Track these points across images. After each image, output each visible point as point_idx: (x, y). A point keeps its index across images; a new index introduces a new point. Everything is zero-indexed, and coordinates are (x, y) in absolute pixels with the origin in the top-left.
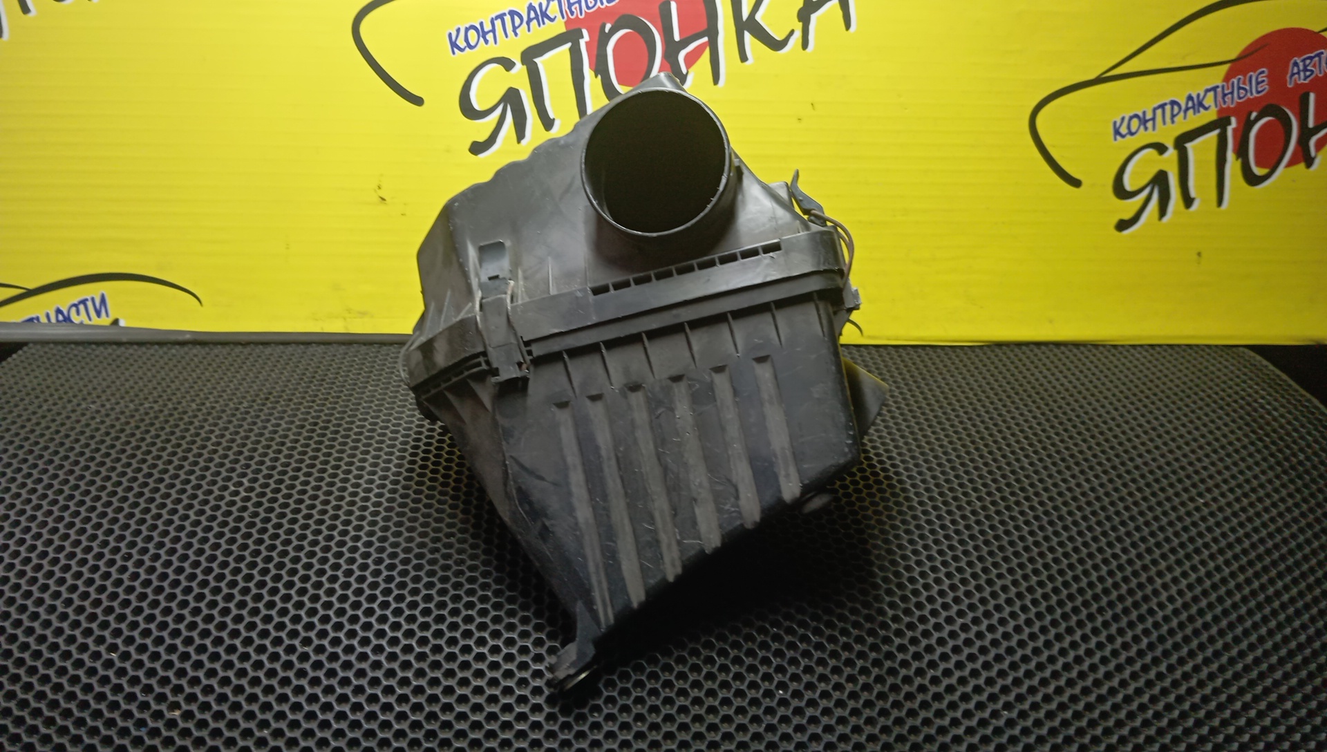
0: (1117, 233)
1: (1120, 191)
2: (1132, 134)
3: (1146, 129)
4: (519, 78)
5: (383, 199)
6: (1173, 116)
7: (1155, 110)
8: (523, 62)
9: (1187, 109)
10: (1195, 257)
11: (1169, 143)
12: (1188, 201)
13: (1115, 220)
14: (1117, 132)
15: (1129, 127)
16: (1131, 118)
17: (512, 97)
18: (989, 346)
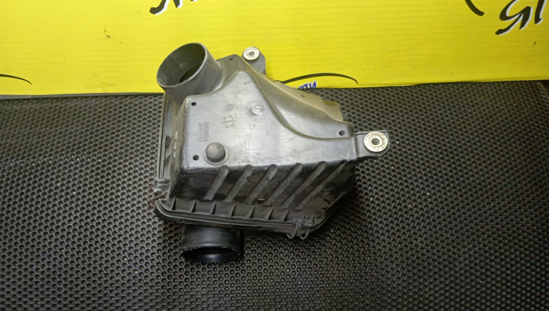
0: (497, 35)
1: (503, 16)
5: (109, 36)
10: (533, 44)
12: (537, 19)
13: (496, 30)
18: (419, 85)
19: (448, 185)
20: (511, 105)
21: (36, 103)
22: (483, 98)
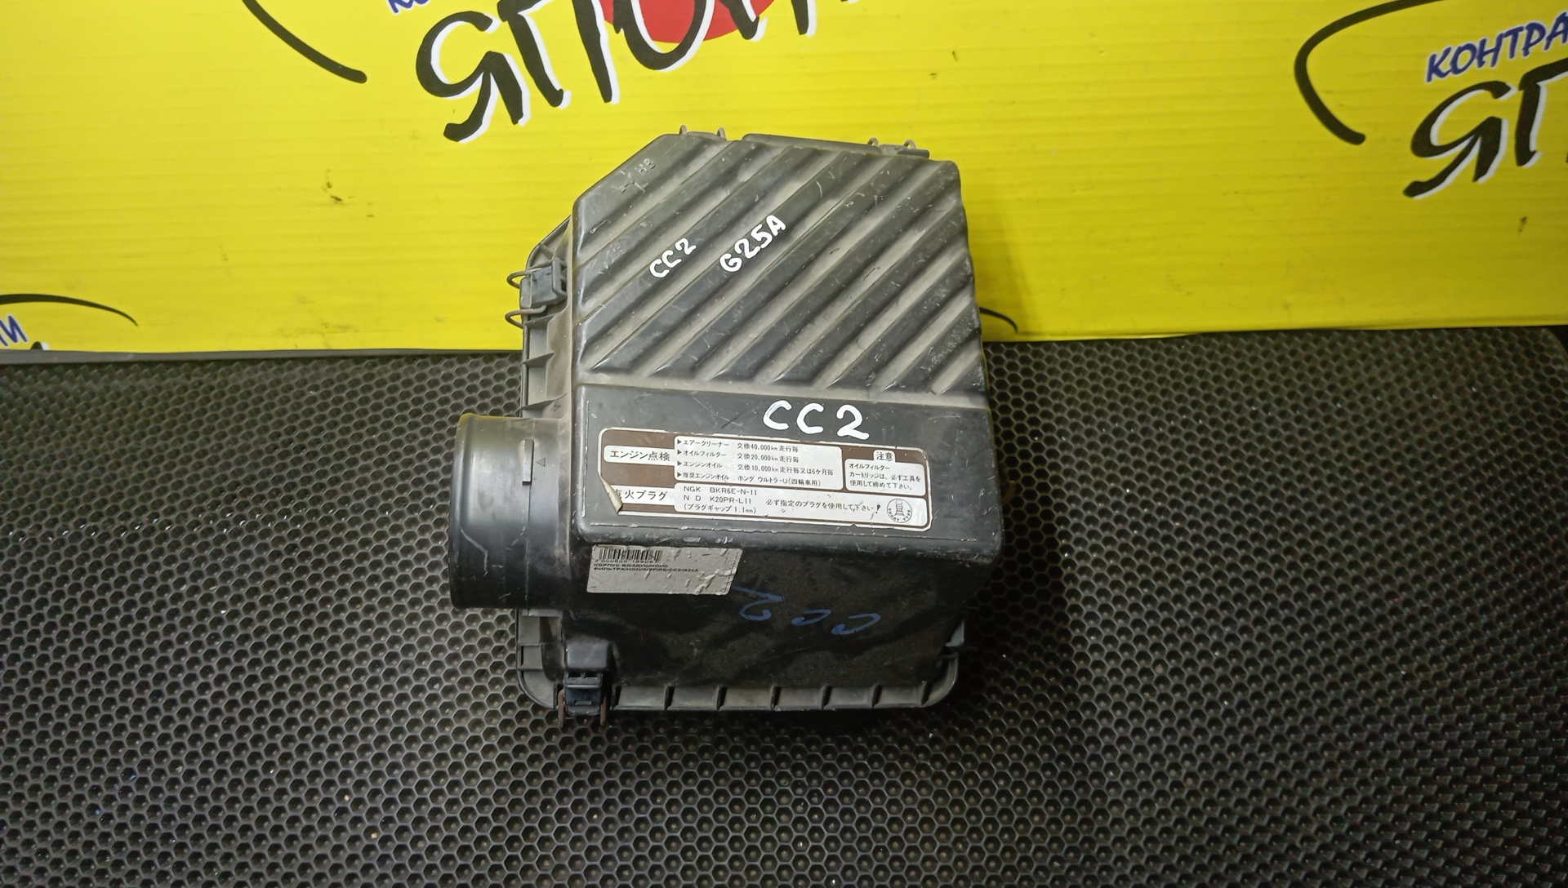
0: (1407, 199)
1: (1422, 144)
2: (1456, 70)
3: (1481, 63)
4: (500, 38)
5: (338, 199)
6: (1528, 45)
7: (1500, 39)
8: (503, 16)
9: (1554, 34)
10: (1518, 222)
11: (1514, 83)
12: (1523, 154)
13: (1407, 183)
14: (1434, 69)
15: (1454, 62)
16: (1460, 50)
17: (493, 65)
18: (1193, 337)
19: (1272, 613)
20: (1459, 390)
21: (146, 376)
22: (1376, 370)
